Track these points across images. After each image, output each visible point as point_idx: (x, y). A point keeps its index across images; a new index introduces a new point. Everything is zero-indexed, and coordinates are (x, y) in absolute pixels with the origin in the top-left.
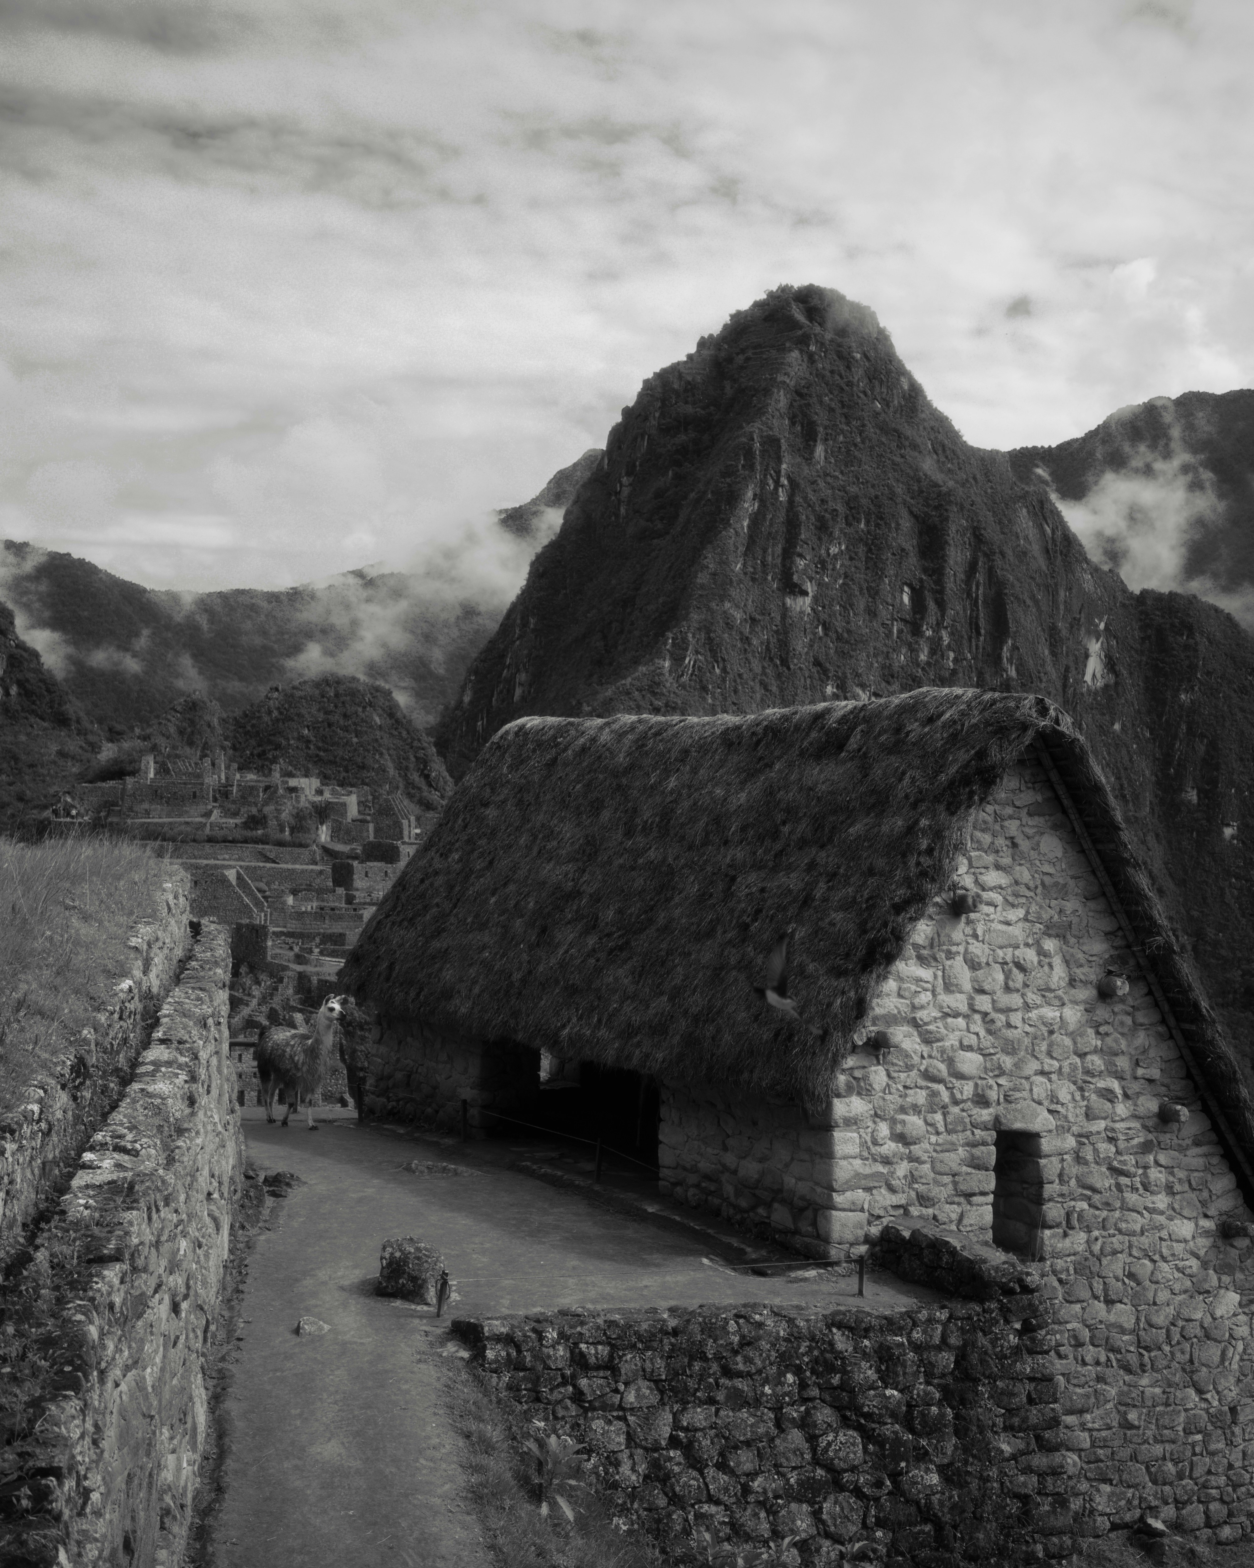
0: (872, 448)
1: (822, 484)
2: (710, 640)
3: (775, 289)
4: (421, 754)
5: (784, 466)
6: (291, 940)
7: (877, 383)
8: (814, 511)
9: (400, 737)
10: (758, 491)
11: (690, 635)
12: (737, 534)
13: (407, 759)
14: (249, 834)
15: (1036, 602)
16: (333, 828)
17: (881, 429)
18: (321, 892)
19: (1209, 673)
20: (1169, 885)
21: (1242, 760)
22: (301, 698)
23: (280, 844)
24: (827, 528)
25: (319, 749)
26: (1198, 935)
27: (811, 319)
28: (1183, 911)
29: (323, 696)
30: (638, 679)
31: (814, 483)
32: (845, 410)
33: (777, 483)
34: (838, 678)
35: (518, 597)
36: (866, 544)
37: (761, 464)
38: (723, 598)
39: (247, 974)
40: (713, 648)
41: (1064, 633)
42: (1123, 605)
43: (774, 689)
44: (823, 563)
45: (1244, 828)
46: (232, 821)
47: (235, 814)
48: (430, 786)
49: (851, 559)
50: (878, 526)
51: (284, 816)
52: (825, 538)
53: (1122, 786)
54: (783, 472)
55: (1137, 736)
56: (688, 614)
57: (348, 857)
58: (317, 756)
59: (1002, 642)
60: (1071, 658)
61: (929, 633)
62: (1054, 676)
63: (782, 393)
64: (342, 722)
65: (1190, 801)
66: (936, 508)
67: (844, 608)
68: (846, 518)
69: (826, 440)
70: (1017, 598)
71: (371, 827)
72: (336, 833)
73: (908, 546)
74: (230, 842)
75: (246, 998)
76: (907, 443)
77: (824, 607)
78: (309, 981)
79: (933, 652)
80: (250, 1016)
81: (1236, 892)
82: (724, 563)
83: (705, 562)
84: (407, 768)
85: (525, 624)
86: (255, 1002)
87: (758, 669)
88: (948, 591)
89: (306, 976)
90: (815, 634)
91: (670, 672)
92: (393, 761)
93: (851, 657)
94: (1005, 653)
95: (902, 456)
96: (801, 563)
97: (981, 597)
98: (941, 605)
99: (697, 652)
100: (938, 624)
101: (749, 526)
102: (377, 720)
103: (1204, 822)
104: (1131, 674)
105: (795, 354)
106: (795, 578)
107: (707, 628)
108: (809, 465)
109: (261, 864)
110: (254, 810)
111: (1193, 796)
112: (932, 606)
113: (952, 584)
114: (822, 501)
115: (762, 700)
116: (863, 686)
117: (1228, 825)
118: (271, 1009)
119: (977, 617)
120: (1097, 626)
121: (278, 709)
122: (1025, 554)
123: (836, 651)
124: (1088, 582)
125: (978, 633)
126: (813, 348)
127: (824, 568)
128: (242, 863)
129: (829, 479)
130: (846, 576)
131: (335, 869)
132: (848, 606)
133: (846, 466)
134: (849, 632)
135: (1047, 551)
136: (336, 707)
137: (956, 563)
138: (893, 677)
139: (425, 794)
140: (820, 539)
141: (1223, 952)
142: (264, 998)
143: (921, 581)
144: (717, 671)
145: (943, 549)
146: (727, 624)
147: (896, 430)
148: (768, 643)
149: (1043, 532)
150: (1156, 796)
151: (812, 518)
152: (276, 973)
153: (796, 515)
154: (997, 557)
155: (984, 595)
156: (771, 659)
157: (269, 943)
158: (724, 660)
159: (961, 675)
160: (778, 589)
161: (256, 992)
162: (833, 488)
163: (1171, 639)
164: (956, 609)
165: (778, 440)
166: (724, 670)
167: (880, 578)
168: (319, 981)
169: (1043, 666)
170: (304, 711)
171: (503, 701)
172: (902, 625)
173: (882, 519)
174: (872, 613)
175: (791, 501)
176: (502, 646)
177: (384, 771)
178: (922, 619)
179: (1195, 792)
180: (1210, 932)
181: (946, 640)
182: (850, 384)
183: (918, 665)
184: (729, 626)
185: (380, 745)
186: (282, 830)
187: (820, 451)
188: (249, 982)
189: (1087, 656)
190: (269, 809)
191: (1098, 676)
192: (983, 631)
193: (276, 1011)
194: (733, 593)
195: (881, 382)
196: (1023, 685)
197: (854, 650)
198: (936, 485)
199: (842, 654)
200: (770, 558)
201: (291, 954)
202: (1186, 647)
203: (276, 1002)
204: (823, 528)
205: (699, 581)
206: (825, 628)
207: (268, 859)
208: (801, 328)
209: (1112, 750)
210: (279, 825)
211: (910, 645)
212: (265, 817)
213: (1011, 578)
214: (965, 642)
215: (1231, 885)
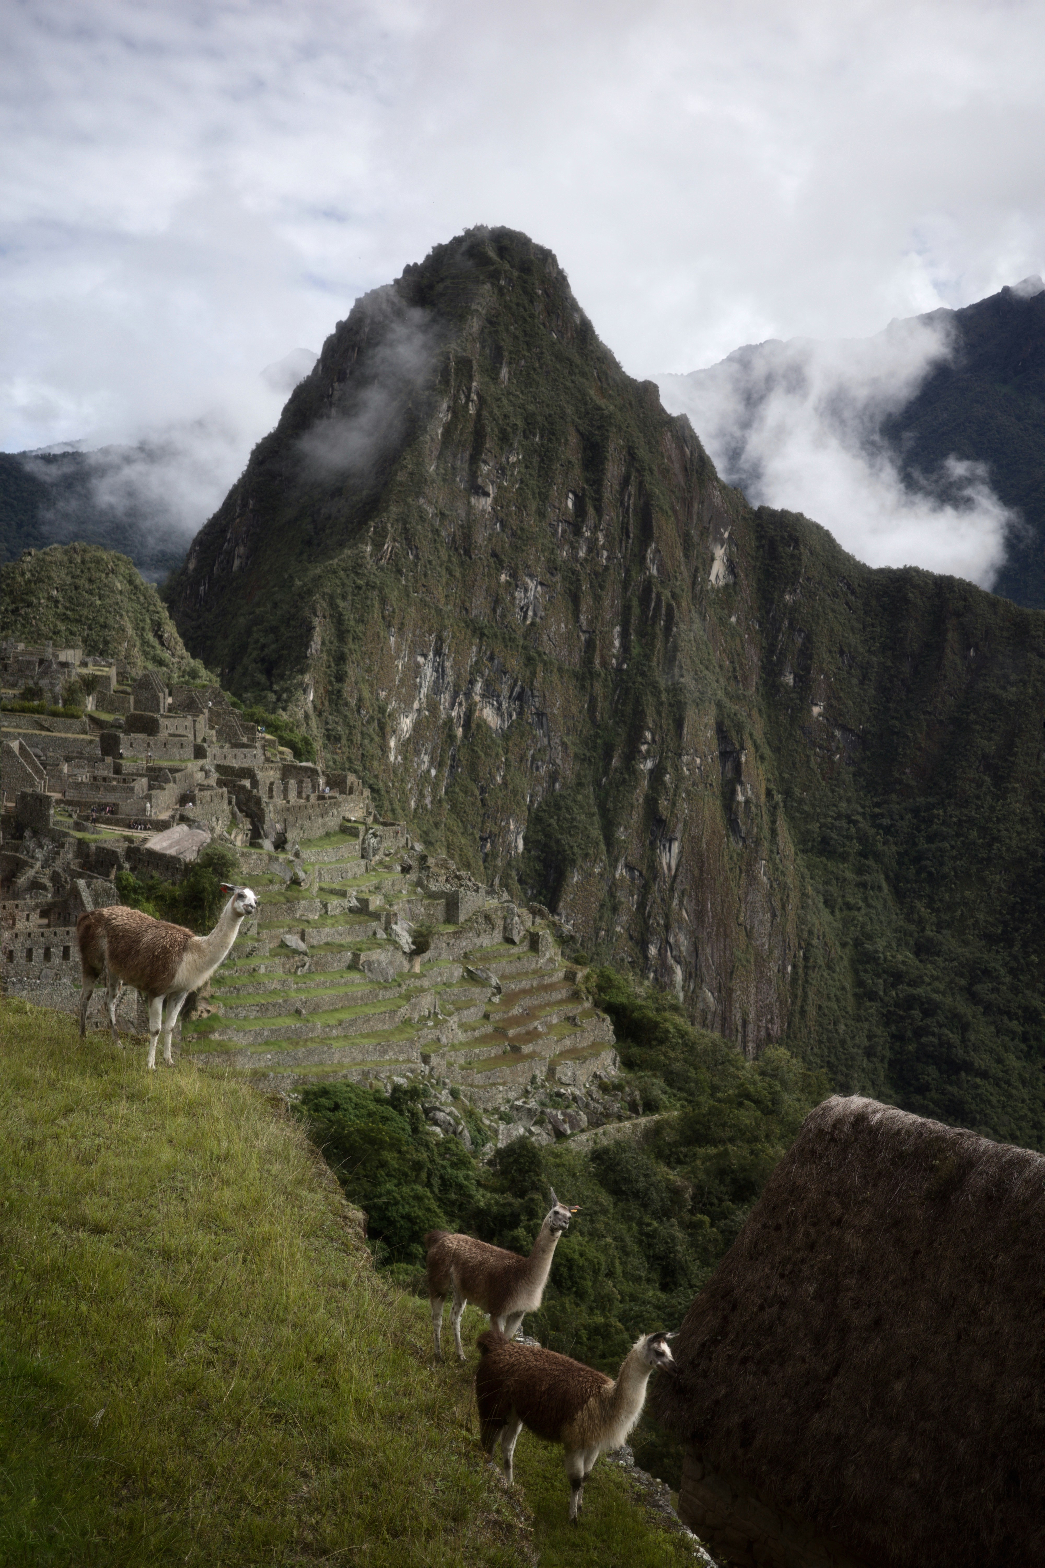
0: (548, 373)
1: (505, 402)
2: (406, 530)
3: (472, 228)
4: (156, 617)
5: (474, 384)
6: (70, 808)
7: (554, 317)
8: (498, 424)
9: (139, 602)
10: (452, 404)
11: (389, 525)
12: (432, 439)
13: (144, 620)
14: (26, 704)
15: (675, 512)
16: (98, 699)
17: (557, 357)
18: (93, 761)
19: (809, 579)
20: (767, 751)
21: (830, 652)
22: (51, 562)
23: (55, 714)
24: (508, 440)
25: (67, 608)
26: (788, 793)
27: (502, 257)
28: (776, 773)
29: (71, 562)
30: (343, 560)
31: (499, 399)
32: (527, 339)
33: (468, 398)
34: (511, 568)
35: (239, 480)
36: (540, 456)
37: (455, 380)
38: (418, 494)
39: (31, 838)
40: (408, 537)
41: (696, 539)
42: (744, 518)
43: (458, 575)
44: (503, 469)
45: (829, 707)
46: (10, 692)
47: (13, 686)
48: (162, 644)
49: (527, 467)
50: (550, 440)
51: (58, 689)
52: (506, 448)
53: (734, 669)
54: (473, 389)
55: (748, 628)
56: (388, 506)
57: (112, 726)
58: (64, 614)
59: (647, 545)
60: (700, 560)
61: (588, 534)
62: (686, 574)
63: (475, 319)
64: (87, 586)
65: (787, 684)
66: (599, 428)
67: (519, 509)
68: (524, 432)
69: (510, 363)
70: (661, 509)
71: (132, 698)
72: (100, 704)
73: (574, 459)
74: (9, 710)
75: (30, 860)
76: (577, 371)
77: (502, 507)
78: (88, 846)
79: (590, 550)
80: (35, 877)
81: (819, 760)
82: (419, 464)
83: (404, 462)
84: (143, 629)
85: (245, 505)
86: (38, 864)
87: (445, 558)
88: (605, 500)
89: (85, 843)
90: (494, 529)
91: (371, 555)
92: (131, 622)
93: (523, 551)
94: (649, 554)
95: (573, 382)
96: (485, 468)
97: (631, 506)
98: (599, 510)
99: (395, 540)
100: (595, 527)
101: (443, 435)
102: (119, 585)
103: (798, 701)
104: (747, 576)
105: (487, 286)
106: (480, 481)
107: (404, 520)
108: (495, 384)
109: (38, 732)
110: (31, 683)
111: (790, 679)
112: (591, 511)
113: (608, 495)
114: (505, 416)
115: (447, 583)
116: (531, 576)
117: (816, 705)
118: (54, 871)
119: (628, 523)
120: (722, 534)
121: (31, 571)
122: (668, 471)
123: (510, 545)
124: (717, 497)
125: (628, 537)
126: (502, 282)
127: (504, 474)
128: (20, 731)
129: (511, 397)
130: (522, 482)
131: (102, 737)
132: (522, 507)
133: (526, 387)
134: (522, 529)
135: (686, 470)
136: (82, 572)
137: (613, 476)
138: (556, 569)
139: (158, 652)
140: (501, 448)
141: (806, 808)
142: (46, 860)
143: (583, 489)
144: (411, 557)
145: (603, 463)
146: (421, 517)
147: (569, 359)
148: (455, 535)
149: (683, 453)
150: (761, 678)
151: (496, 430)
152: (58, 839)
153: (483, 427)
154: (647, 473)
155: (634, 504)
156: (456, 549)
157: (52, 812)
158: (417, 548)
159: (612, 571)
160: (465, 489)
161: (39, 854)
162: (514, 405)
163: (780, 549)
164: (611, 515)
165: (470, 361)
166: (417, 557)
167: (550, 485)
168: (97, 848)
169: (679, 567)
170: (54, 575)
171: (223, 570)
172: (566, 526)
173: (554, 434)
174: (542, 514)
175: (479, 414)
176: (224, 522)
177: (123, 630)
178: (583, 522)
179: (792, 676)
180: (797, 791)
181: (601, 541)
182: (532, 316)
183: (577, 561)
184: (422, 519)
185: (120, 608)
186: (56, 702)
187: (504, 372)
188: (32, 845)
189: (713, 559)
190: (44, 683)
191: (721, 576)
192: (631, 535)
193: (58, 874)
194: (427, 490)
195: (558, 316)
196: (662, 582)
197: (525, 545)
198: (599, 408)
199: (516, 548)
200: (459, 463)
201: (71, 821)
202: (793, 556)
203: (58, 866)
204: (504, 439)
205: (398, 478)
206: (502, 526)
207: (43, 728)
208: (493, 264)
209: (729, 639)
210: (54, 697)
211: (571, 543)
212: (41, 690)
213: (657, 491)
214: (617, 543)
215: (815, 754)
